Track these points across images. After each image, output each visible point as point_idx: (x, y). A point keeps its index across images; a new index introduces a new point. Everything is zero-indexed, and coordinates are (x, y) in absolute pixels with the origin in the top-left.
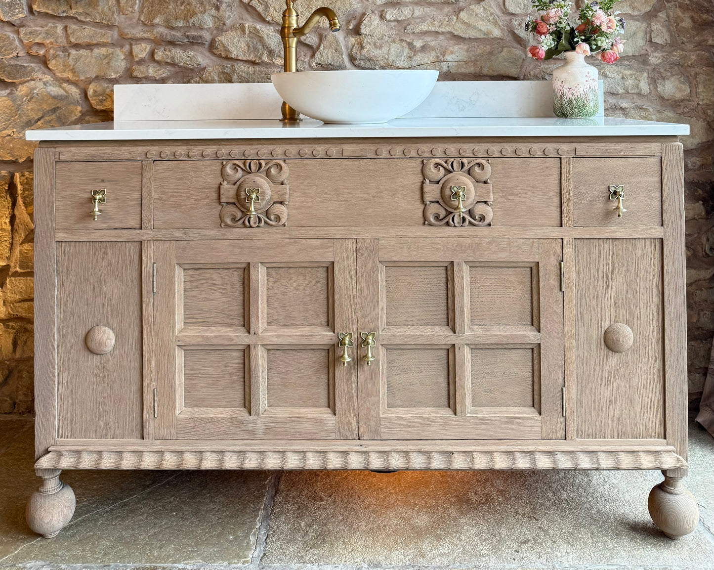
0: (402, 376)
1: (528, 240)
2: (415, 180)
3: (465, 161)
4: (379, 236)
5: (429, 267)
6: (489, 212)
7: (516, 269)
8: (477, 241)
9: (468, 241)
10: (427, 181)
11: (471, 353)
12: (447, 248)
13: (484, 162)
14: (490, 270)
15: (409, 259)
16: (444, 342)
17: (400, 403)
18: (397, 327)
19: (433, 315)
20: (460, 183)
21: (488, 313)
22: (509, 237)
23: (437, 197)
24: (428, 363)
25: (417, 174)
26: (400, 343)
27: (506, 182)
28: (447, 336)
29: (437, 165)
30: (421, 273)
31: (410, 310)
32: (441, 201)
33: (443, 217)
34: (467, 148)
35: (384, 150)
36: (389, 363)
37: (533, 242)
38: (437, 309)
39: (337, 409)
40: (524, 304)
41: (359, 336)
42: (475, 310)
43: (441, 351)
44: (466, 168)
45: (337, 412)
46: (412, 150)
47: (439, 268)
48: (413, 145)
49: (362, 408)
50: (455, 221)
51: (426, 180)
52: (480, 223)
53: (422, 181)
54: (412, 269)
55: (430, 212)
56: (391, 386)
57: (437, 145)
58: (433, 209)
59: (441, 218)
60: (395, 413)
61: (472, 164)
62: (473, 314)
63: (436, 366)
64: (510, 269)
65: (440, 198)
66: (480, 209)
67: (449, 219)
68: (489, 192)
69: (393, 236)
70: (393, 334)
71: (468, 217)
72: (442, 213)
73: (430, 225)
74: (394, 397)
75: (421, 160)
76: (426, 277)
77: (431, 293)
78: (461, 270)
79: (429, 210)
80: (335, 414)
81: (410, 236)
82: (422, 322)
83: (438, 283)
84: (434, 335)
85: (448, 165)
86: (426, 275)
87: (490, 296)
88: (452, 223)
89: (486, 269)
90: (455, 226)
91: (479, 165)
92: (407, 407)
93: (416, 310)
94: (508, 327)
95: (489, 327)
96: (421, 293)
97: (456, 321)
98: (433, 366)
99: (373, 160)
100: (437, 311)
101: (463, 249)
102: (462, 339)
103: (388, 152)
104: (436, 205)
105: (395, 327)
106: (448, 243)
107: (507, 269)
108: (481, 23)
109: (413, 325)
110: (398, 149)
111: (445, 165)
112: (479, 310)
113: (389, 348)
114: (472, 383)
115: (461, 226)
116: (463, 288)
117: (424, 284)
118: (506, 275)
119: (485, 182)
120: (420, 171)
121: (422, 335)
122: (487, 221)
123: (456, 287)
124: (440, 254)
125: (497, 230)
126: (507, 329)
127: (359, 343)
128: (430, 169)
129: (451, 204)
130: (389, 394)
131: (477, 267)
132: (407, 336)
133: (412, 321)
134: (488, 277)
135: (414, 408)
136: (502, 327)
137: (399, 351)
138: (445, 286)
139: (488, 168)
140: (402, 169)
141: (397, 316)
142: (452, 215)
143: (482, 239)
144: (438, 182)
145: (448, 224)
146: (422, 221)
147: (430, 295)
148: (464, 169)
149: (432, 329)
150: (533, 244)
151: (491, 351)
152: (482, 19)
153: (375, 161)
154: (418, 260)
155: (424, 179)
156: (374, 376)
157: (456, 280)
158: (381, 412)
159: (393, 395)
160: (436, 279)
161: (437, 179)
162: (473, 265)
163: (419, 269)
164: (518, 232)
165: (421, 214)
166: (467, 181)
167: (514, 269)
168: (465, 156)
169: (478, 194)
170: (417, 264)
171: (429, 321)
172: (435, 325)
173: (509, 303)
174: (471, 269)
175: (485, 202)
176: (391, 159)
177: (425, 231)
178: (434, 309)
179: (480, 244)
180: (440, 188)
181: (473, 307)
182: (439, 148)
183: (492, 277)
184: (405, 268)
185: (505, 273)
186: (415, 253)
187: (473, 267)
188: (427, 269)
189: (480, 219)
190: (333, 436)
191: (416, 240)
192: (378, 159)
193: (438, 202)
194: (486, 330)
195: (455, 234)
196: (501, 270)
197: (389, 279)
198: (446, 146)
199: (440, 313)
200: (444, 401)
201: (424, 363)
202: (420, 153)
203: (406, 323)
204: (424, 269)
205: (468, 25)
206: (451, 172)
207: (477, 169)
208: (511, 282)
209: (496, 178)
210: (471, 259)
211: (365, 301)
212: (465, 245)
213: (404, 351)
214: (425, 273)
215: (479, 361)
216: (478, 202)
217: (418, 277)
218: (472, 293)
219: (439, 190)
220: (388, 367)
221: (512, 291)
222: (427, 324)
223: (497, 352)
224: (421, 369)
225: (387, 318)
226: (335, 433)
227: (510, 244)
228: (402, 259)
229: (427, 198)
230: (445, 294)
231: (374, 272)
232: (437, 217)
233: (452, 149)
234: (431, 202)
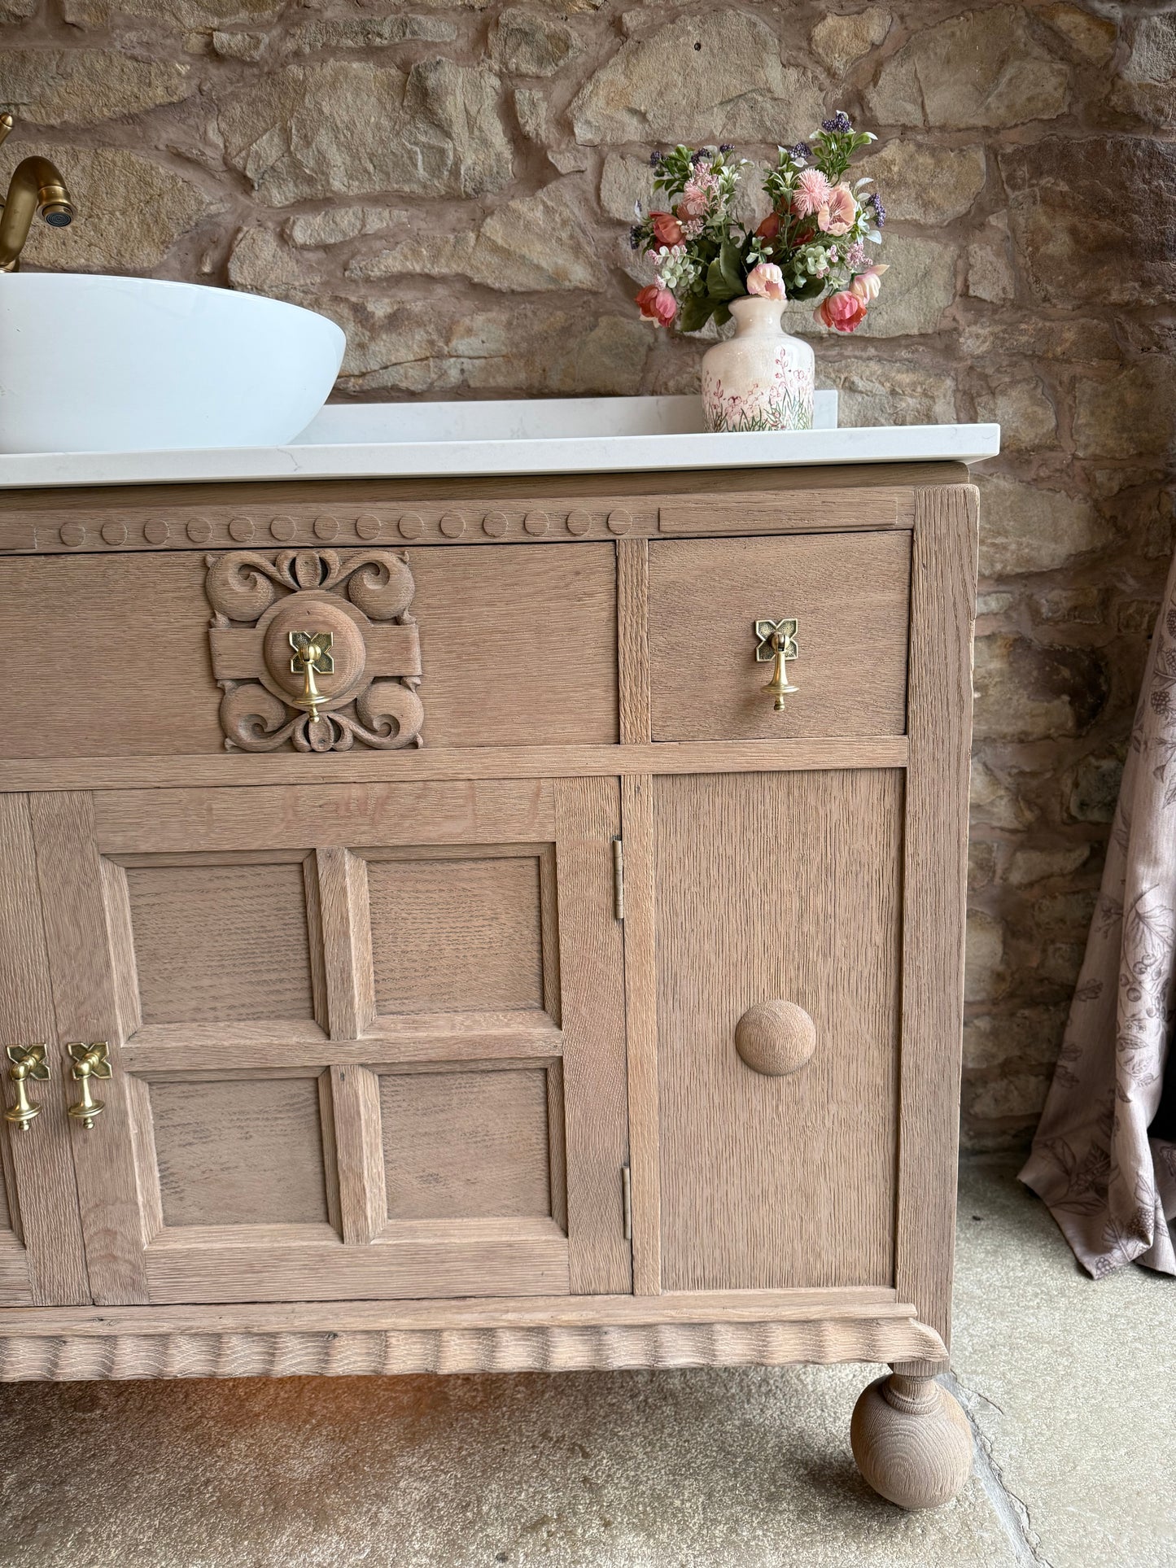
0: (193, 1148)
1: (525, 783)
2: (186, 617)
3: (332, 556)
4: (93, 784)
5: (253, 865)
6: (412, 709)
7: (497, 864)
8: (379, 790)
9: (356, 792)
10: (222, 620)
11: (380, 1086)
12: (295, 813)
13: (389, 558)
14: (425, 868)
15: (187, 846)
16: (298, 1063)
17: (198, 1214)
18: (172, 1026)
19: (272, 992)
20: (317, 622)
21: (424, 980)
22: (472, 777)
23: (254, 668)
24: (266, 1116)
25: (192, 600)
26: (179, 1068)
27: (461, 619)
28: (306, 1048)
29: (248, 570)
30: (230, 884)
31: (206, 982)
32: (264, 680)
33: (277, 725)
34: (336, 515)
35: (84, 526)
36: (159, 1116)
37: (539, 789)
38: (284, 975)
39: (27, 1233)
40: (521, 956)
41: (64, 1054)
42: (387, 974)
43: (299, 1083)
44: (336, 575)
45: (29, 1241)
46: (170, 523)
47: (282, 868)
48: (172, 510)
49: (93, 1230)
50: (312, 737)
51: (219, 616)
52: (385, 740)
53: (203, 620)
54: (205, 874)
55: (235, 712)
56: (172, 1174)
57: (244, 508)
58: (246, 703)
59: (269, 729)
60: (184, 1241)
61: (354, 565)
62: (381, 987)
63: (287, 1122)
64: (482, 865)
65: (263, 668)
66: (385, 700)
67: (294, 732)
68: (408, 649)
69: (135, 785)
70: (157, 1044)
71: (349, 724)
72: (273, 714)
73: (242, 749)
74: (181, 1199)
75: (197, 556)
76: (247, 894)
77: (264, 935)
78: (338, 871)
79: (233, 705)
80: (25, 1247)
81: (182, 782)
82: (243, 1011)
83: (279, 909)
84: (270, 1045)
85: (279, 571)
86: (245, 888)
87: (428, 937)
88: (306, 743)
89: (413, 866)
90: (313, 751)
91: (377, 568)
92: (218, 1223)
93: (225, 980)
94: (477, 1016)
95: (427, 1018)
96: (234, 937)
97: (330, 1007)
98: (280, 1122)
99: (53, 559)
100: (281, 981)
101: (342, 813)
102: (349, 1054)
103: (96, 534)
104: (252, 690)
105: (166, 1026)
106: (297, 798)
107: (472, 865)
108: (539, 247)
109: (217, 1019)
110: (125, 524)
111: (271, 569)
112: (397, 975)
113: (157, 1080)
114: (387, 1162)
115: (332, 750)
116: (345, 920)
117: (241, 913)
118: (471, 880)
119: (397, 621)
120: (198, 590)
121: (237, 1047)
122: (405, 734)
123: (326, 917)
124: (276, 831)
125: (439, 759)
126: (475, 1022)
127: (66, 1070)
128: (225, 583)
129: (294, 686)
130: (167, 1191)
131: (388, 861)
132: (196, 1051)
133: (214, 1009)
134: (419, 886)
135: (236, 1227)
136: (459, 1018)
137: (185, 1087)
138: (300, 916)
139: (403, 576)
140: (144, 586)
141: (170, 998)
142: (305, 718)
143: (393, 785)
144: (253, 623)
145: (292, 745)
146: (216, 736)
147: (259, 941)
148: (329, 582)
149: (268, 1029)
150: (538, 795)
151: (434, 1078)
152: (543, 238)
153: (61, 561)
154: (215, 848)
155: (214, 616)
156: (116, 1148)
157: (327, 899)
158: (144, 1240)
159: (178, 1196)
160: (272, 900)
161: (248, 612)
162: (376, 857)
163: (224, 872)
164: (498, 761)
165: (212, 720)
166: (342, 619)
167: (490, 864)
168: (335, 540)
169: (376, 655)
170: (213, 860)
171: (261, 1009)
172: (278, 1017)
173: (480, 952)
174: (373, 868)
175: (400, 680)
176: (110, 556)
177: (227, 766)
178: (274, 976)
179: (388, 797)
180: (260, 641)
181: (381, 967)
182: (251, 518)
183: (431, 887)
184: (184, 872)
185: (466, 875)
186: (202, 830)
187: (378, 862)
188: (246, 871)
189: (386, 728)
190: (25, 1299)
191: (205, 793)
192: (70, 558)
193: (256, 681)
194: (416, 1026)
195: (316, 771)
196: (454, 866)
197: (141, 901)
198: (273, 510)
199: (289, 986)
200: (314, 1206)
201: (255, 1116)
202: (194, 535)
203: (197, 1016)
204: (237, 871)
205: (505, 254)
206: (294, 591)
207: (369, 583)
208: (483, 898)
209: (429, 606)
210: (365, 840)
211: (70, 964)
212: (348, 804)
213: (198, 1087)
214: (243, 883)
215: (405, 1104)
216: (377, 680)
217: (224, 894)
218: (376, 932)
219: (257, 647)
220: (159, 1129)
221: (486, 923)
222: (257, 1017)
223: (450, 1081)
224: (247, 1130)
225: (144, 1004)
226: (30, 1290)
227: (473, 796)
228: (165, 847)
229: (225, 672)
230: (301, 938)
231: (89, 886)
232: (259, 727)
233: (293, 519)
234: (240, 682)
